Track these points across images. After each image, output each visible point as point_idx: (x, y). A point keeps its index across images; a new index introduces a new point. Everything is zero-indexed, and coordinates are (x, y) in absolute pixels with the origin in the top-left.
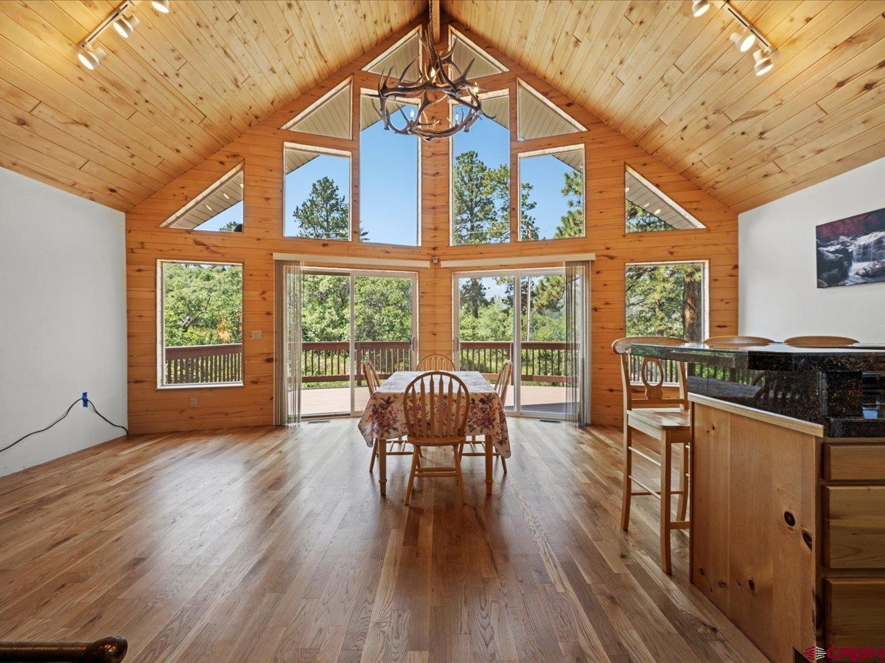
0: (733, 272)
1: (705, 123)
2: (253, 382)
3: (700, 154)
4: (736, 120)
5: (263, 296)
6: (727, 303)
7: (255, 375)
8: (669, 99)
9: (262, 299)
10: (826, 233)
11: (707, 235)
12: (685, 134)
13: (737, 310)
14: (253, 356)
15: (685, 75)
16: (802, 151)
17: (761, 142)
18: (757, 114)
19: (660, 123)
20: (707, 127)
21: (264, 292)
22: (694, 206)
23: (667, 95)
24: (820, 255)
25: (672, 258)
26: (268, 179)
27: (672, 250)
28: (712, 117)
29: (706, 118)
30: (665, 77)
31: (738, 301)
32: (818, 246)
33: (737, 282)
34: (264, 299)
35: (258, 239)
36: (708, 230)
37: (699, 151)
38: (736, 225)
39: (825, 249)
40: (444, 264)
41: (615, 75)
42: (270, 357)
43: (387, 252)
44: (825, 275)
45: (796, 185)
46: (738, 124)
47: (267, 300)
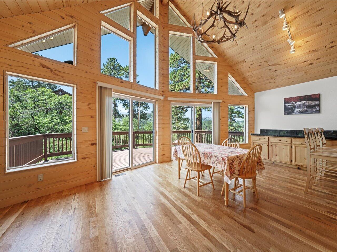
0: (253, 109)
1: (260, 64)
2: (83, 158)
3: (252, 73)
4: (270, 65)
5: (89, 106)
6: (252, 118)
7: (84, 154)
8: (252, 54)
9: (88, 108)
10: (287, 101)
11: (248, 98)
12: (251, 67)
13: (254, 120)
14: (83, 142)
15: (262, 48)
16: (285, 77)
17: (274, 73)
18: (278, 64)
19: (244, 61)
20: (260, 65)
21: (89, 104)
22: (245, 89)
23: (252, 53)
24: (285, 106)
25: (240, 104)
26: (92, 38)
27: (240, 101)
28: (263, 63)
29: (261, 63)
30: (255, 47)
31: (254, 118)
32: (285, 104)
33: (254, 112)
34: (90, 108)
35: (86, 72)
36: (248, 96)
37: (252, 72)
38: (254, 96)
39: (287, 105)
40: (169, 99)
41: (236, 41)
42: (94, 142)
43: (147, 90)
44: (287, 112)
45: (277, 87)
46: (270, 66)
47: (91, 109)
